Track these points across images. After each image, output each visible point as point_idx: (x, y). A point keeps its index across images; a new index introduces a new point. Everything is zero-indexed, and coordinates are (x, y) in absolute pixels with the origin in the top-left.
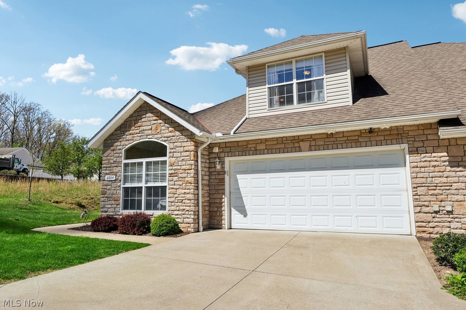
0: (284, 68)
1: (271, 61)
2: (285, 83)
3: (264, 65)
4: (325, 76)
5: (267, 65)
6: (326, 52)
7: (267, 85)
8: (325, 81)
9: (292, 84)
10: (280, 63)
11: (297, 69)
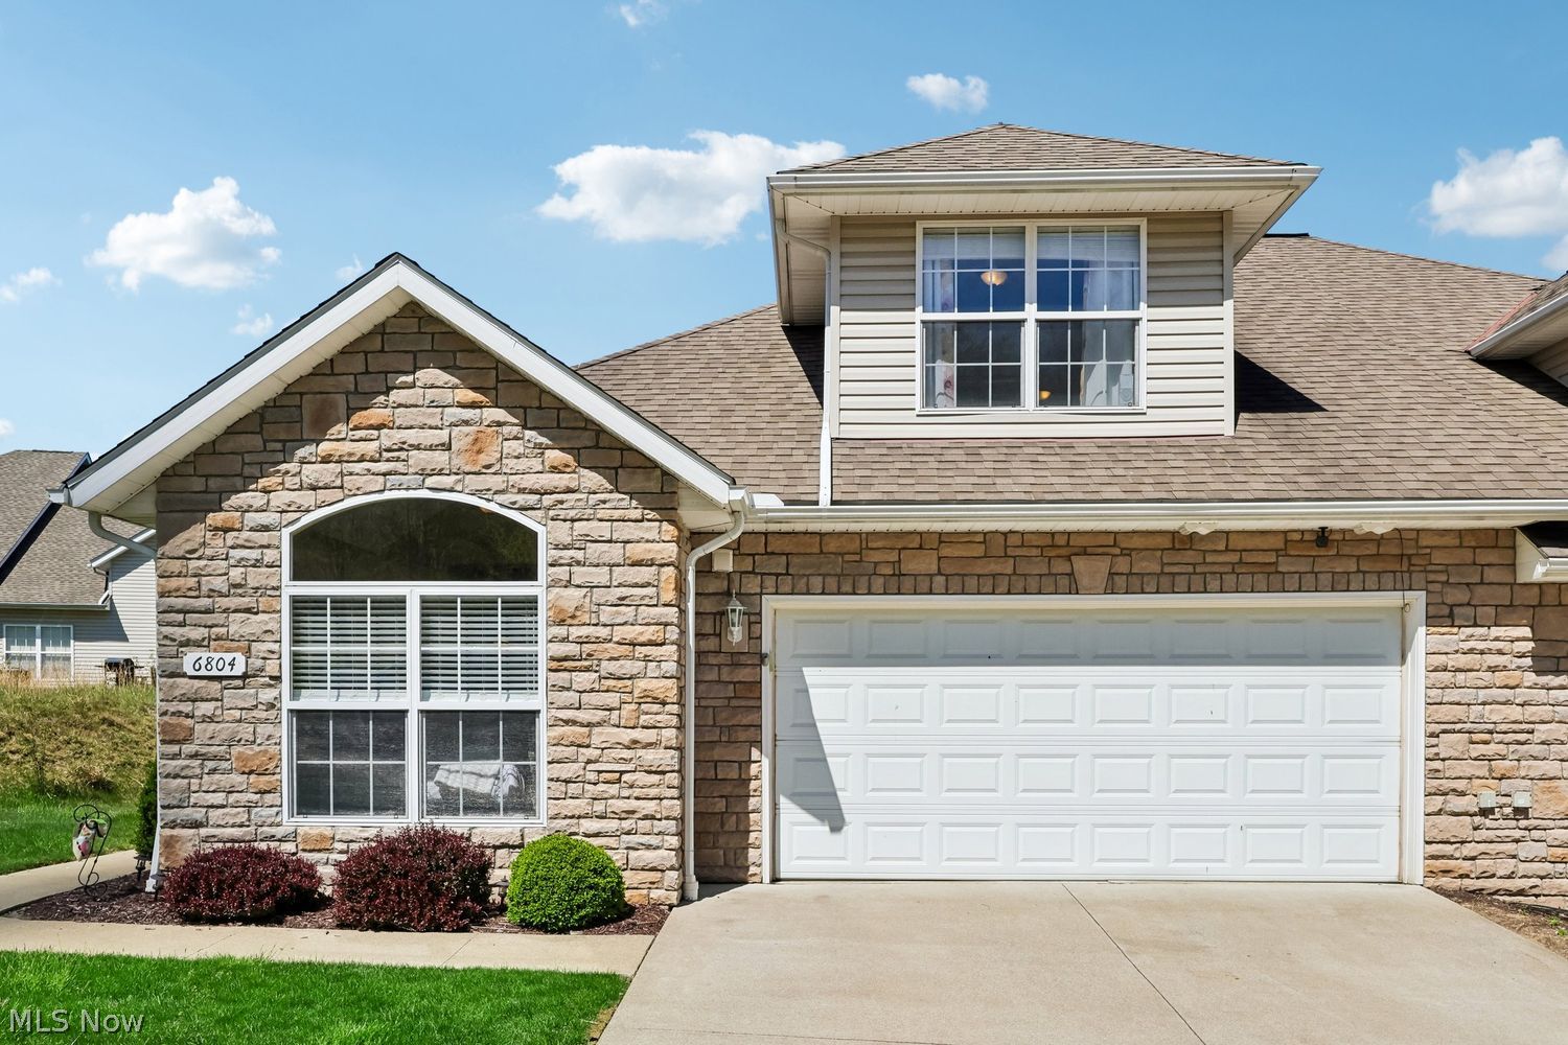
0: (993, 250)
1: (942, 210)
2: (991, 315)
3: (908, 222)
4: (1143, 311)
5: (920, 226)
6: (1153, 217)
7: (919, 309)
8: (1142, 330)
9: (1020, 323)
10: (975, 225)
11: (1041, 263)
